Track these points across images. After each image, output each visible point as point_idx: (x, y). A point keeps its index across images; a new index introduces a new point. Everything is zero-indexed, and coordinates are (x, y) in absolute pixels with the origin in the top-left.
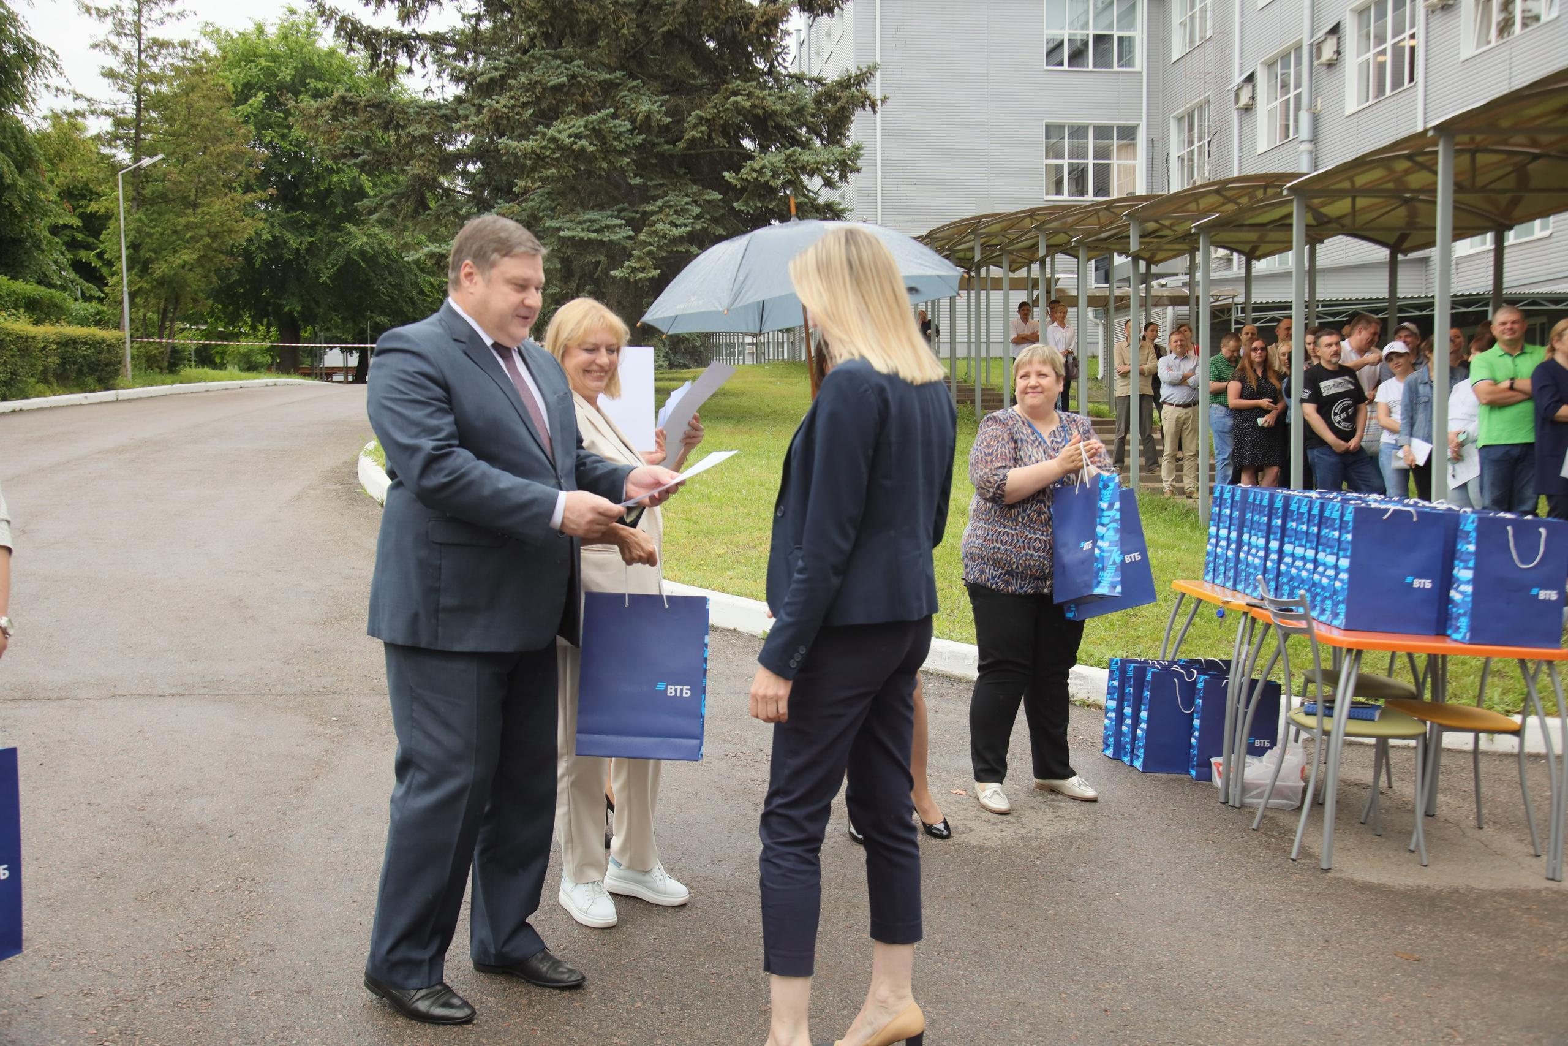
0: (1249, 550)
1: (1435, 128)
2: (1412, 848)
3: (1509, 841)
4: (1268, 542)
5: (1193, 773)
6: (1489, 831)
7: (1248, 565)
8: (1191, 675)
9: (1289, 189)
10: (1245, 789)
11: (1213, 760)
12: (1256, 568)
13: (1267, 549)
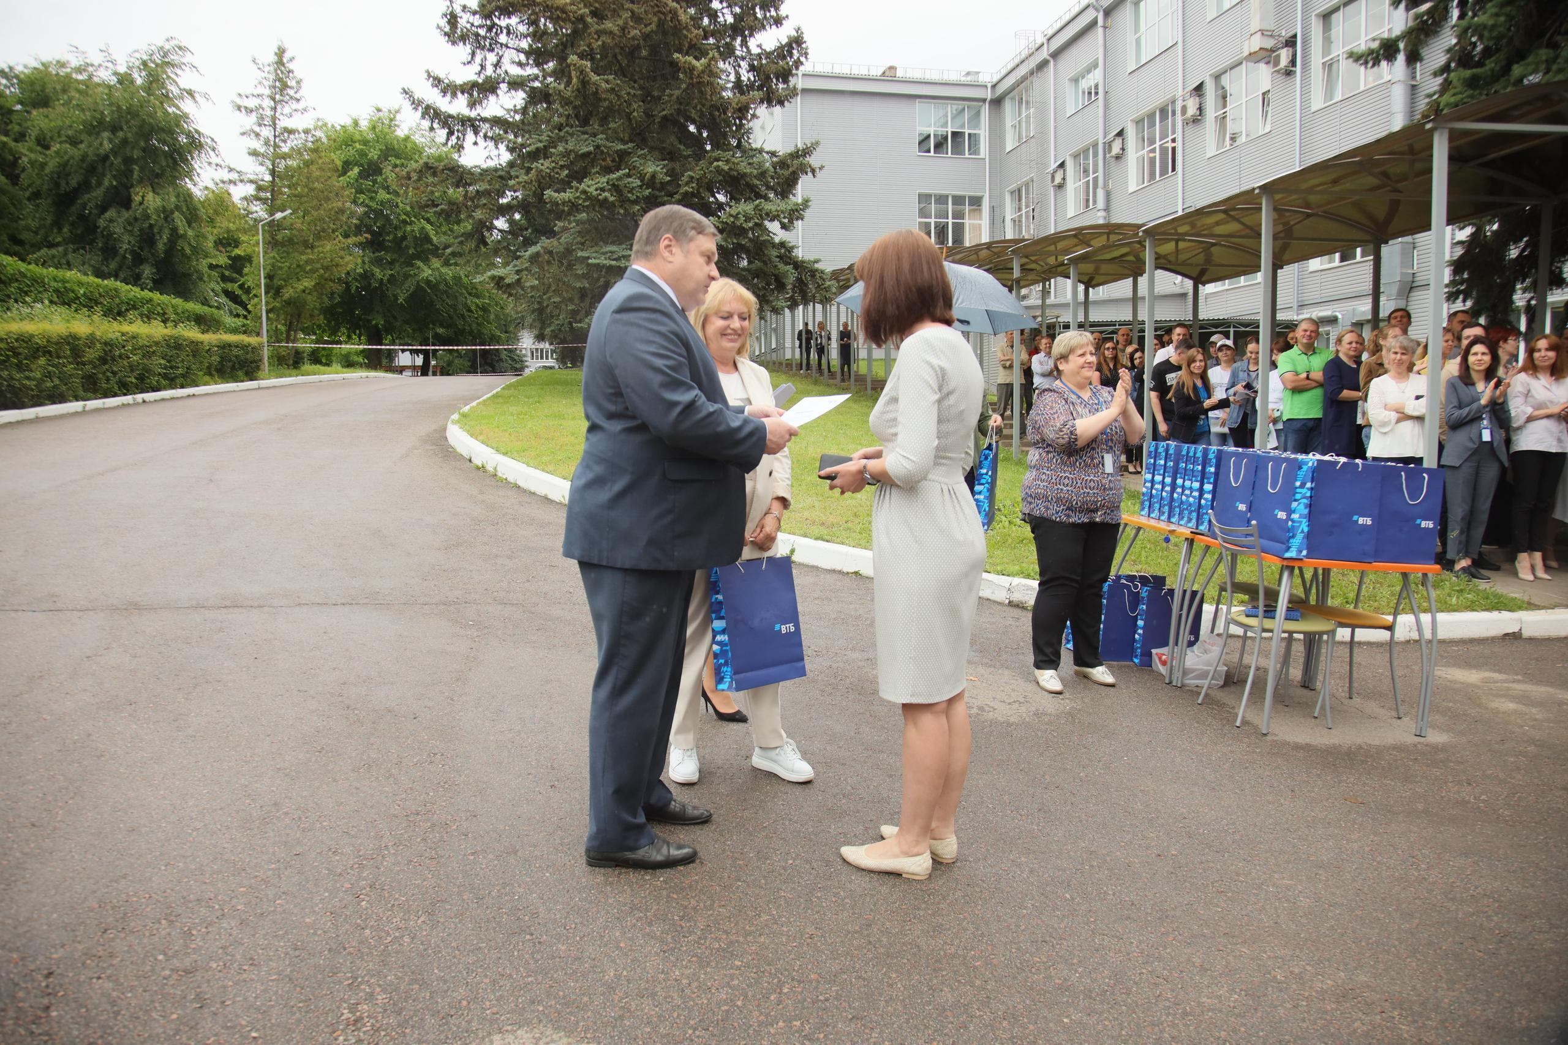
0: (1183, 491)
1: (1260, 187)
2: (1316, 715)
3: (1372, 707)
4: (1202, 484)
5: (1136, 661)
6: (1357, 701)
7: (1182, 503)
8: (1136, 587)
9: (1144, 231)
10: (1185, 672)
11: (1154, 651)
12: (1190, 505)
13: (1201, 490)
